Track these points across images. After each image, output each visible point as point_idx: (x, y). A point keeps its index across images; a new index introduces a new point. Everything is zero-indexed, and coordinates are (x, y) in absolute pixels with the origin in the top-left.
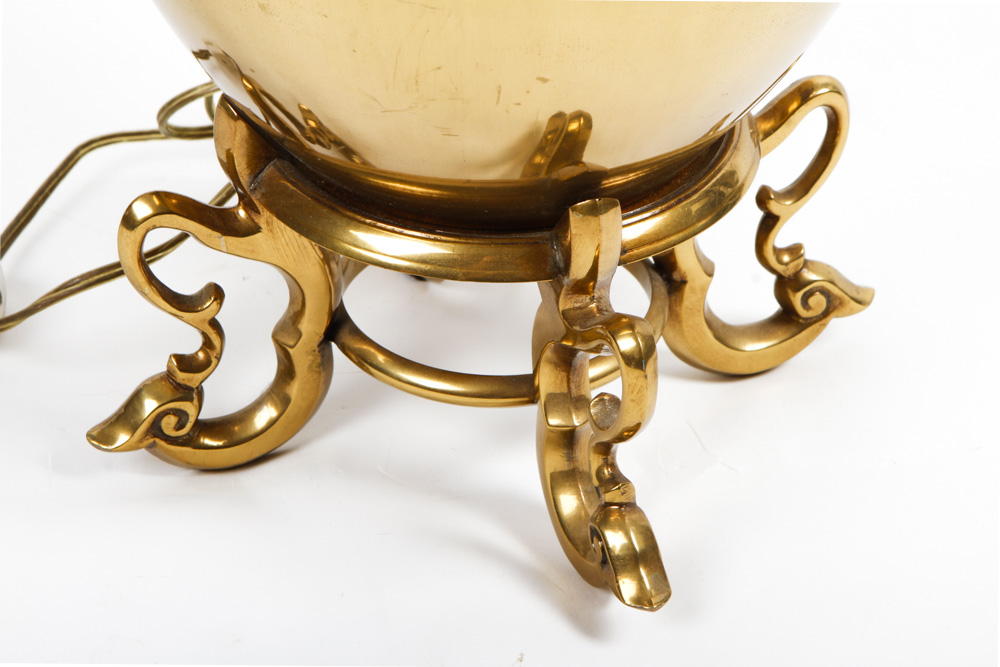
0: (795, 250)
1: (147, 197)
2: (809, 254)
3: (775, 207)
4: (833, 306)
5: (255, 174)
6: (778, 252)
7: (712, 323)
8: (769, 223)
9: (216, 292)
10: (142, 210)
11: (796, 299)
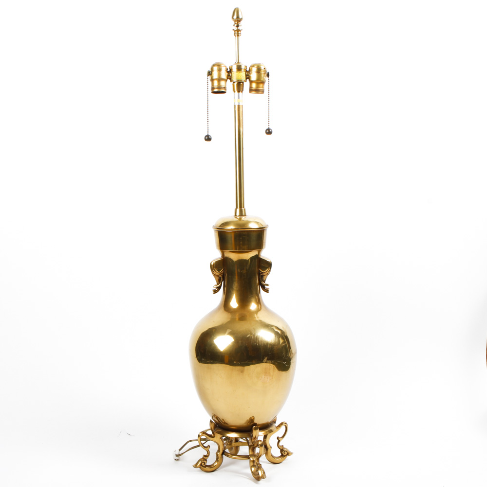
0: (282, 446)
1: (201, 432)
2: (284, 447)
3: (279, 439)
4: (288, 454)
5: (214, 429)
6: (280, 446)
7: (272, 456)
8: (279, 441)
9: (209, 446)
10: (200, 434)
11: (283, 453)
